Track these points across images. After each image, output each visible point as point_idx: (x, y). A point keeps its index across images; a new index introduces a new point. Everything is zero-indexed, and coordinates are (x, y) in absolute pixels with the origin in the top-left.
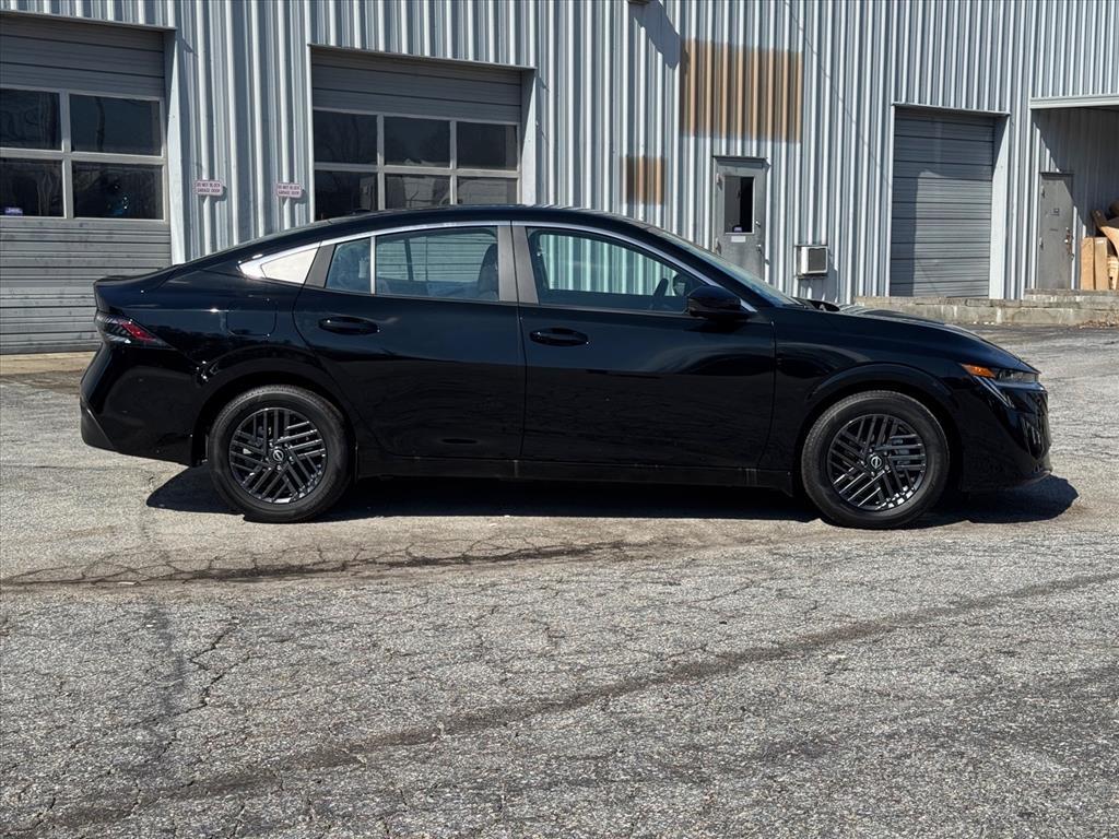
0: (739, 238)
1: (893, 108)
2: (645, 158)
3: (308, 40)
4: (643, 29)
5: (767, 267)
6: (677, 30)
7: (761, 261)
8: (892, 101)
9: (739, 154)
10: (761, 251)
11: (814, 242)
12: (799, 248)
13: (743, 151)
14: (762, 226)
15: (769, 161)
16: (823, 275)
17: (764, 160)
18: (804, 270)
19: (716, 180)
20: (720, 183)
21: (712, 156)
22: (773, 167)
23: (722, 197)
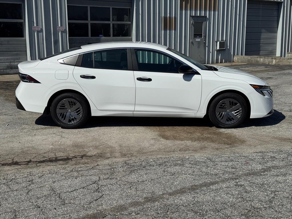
0: (198, 40)
2: (170, 17)
5: (207, 48)
7: (205, 46)
9: (198, 15)
10: (205, 43)
11: (221, 40)
12: (217, 42)
13: (200, 14)
14: (205, 36)
15: (208, 17)
16: (224, 49)
17: (206, 17)
18: (218, 48)
19: (191, 23)
21: (190, 16)
22: (209, 19)
23: (193, 28)
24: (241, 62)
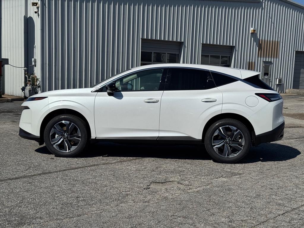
0: (266, 77)
1: (295, 51)
2: (252, 62)
3: (201, 43)
4: (253, 38)
5: (271, 83)
6: (258, 38)
7: (270, 82)
8: (295, 50)
9: (267, 61)
10: (270, 79)
11: (279, 78)
12: (277, 79)
13: (268, 60)
14: (270, 75)
15: (272, 62)
16: (281, 84)
18: (277, 83)
19: (263, 66)
20: (264, 67)
21: (263, 61)
22: (273, 63)
23: (264, 69)
24: (291, 93)
